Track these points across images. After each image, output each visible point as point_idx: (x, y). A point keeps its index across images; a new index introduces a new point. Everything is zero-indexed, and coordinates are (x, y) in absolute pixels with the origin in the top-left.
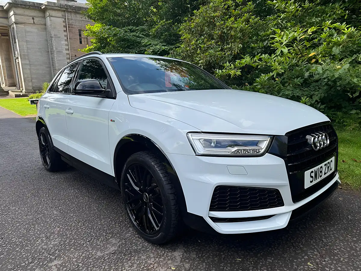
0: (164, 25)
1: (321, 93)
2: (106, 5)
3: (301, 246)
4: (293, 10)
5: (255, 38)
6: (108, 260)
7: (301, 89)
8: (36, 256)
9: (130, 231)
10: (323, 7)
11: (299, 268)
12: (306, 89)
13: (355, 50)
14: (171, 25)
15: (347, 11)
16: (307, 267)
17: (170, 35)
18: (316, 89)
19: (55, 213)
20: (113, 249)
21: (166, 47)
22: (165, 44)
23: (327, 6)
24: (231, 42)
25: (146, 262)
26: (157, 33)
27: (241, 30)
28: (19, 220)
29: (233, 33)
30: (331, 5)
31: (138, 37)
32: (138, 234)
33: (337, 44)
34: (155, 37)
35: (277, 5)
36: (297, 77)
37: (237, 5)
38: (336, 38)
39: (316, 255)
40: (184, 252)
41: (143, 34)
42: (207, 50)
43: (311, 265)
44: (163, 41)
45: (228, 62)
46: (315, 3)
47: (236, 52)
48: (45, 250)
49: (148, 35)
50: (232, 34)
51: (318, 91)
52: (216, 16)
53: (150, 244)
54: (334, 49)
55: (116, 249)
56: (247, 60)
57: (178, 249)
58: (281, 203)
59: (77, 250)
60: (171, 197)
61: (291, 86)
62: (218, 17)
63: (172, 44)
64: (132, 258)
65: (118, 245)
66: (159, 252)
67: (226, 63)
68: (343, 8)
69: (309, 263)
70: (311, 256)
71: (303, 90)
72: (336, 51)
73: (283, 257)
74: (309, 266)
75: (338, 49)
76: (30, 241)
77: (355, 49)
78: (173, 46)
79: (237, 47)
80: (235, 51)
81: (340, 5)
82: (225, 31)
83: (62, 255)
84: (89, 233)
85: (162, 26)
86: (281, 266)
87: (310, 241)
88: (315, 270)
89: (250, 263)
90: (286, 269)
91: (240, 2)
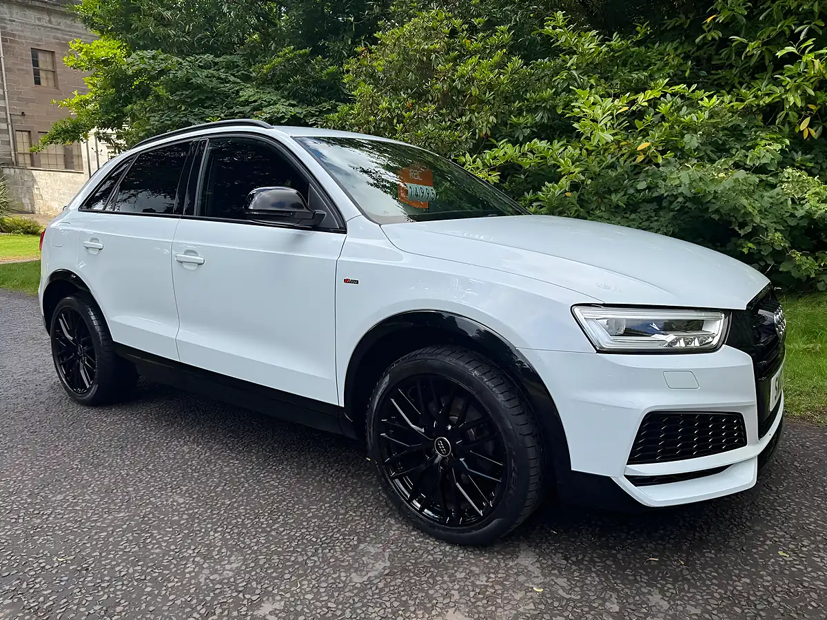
0: (292, 59)
1: (667, 226)
3: (748, 524)
4: (592, 50)
5: (517, 104)
6: (387, 590)
7: (624, 217)
8: (208, 599)
9: (390, 525)
10: (643, 49)
11: (769, 563)
12: (633, 216)
13: (721, 142)
14: (306, 59)
15: (690, 62)
16: (781, 559)
17: (306, 84)
18: (651, 217)
19: (181, 501)
20: (380, 566)
21: (298, 110)
22: (295, 102)
23: (650, 48)
24: (469, 110)
25: (473, 584)
26: (274, 75)
27: (490, 87)
28: (98, 524)
29: (474, 91)
30: (658, 47)
31: (226, 81)
32: (413, 530)
33: (690, 128)
34: (264, 83)
35: (563, 39)
36: (616, 191)
37: (473, 30)
38: (687, 117)
39: (783, 537)
40: (537, 556)
41: (234, 75)
42: (417, 123)
43: (785, 555)
44: (289, 93)
45: (468, 154)
46: (633, 41)
47: (484, 133)
48: (220, 582)
49: (247, 78)
50: (474, 94)
51: (657, 221)
52: (435, 51)
53: (456, 548)
54: (687, 137)
55: (388, 564)
56: (505, 151)
57: (521, 552)
59: (300, 576)
60: (529, 441)
61: (604, 209)
62: (438, 53)
63: (310, 104)
64: (438, 578)
65: (387, 555)
66: (487, 561)
67: (464, 155)
68: (680, 54)
69: (781, 553)
70: (777, 540)
71: (628, 218)
72: (692, 141)
73: (731, 547)
74: (785, 558)
75: (695, 138)
76: (166, 568)
77: (720, 139)
78: (314, 109)
79: (485, 121)
80: (481, 130)
81: (676, 49)
82: (458, 84)
83: (270, 589)
84: (299, 536)
85: (288, 60)
86: (737, 563)
87: (756, 512)
88: (798, 563)
89: (678, 563)
90: (748, 568)
91: (479, 23)
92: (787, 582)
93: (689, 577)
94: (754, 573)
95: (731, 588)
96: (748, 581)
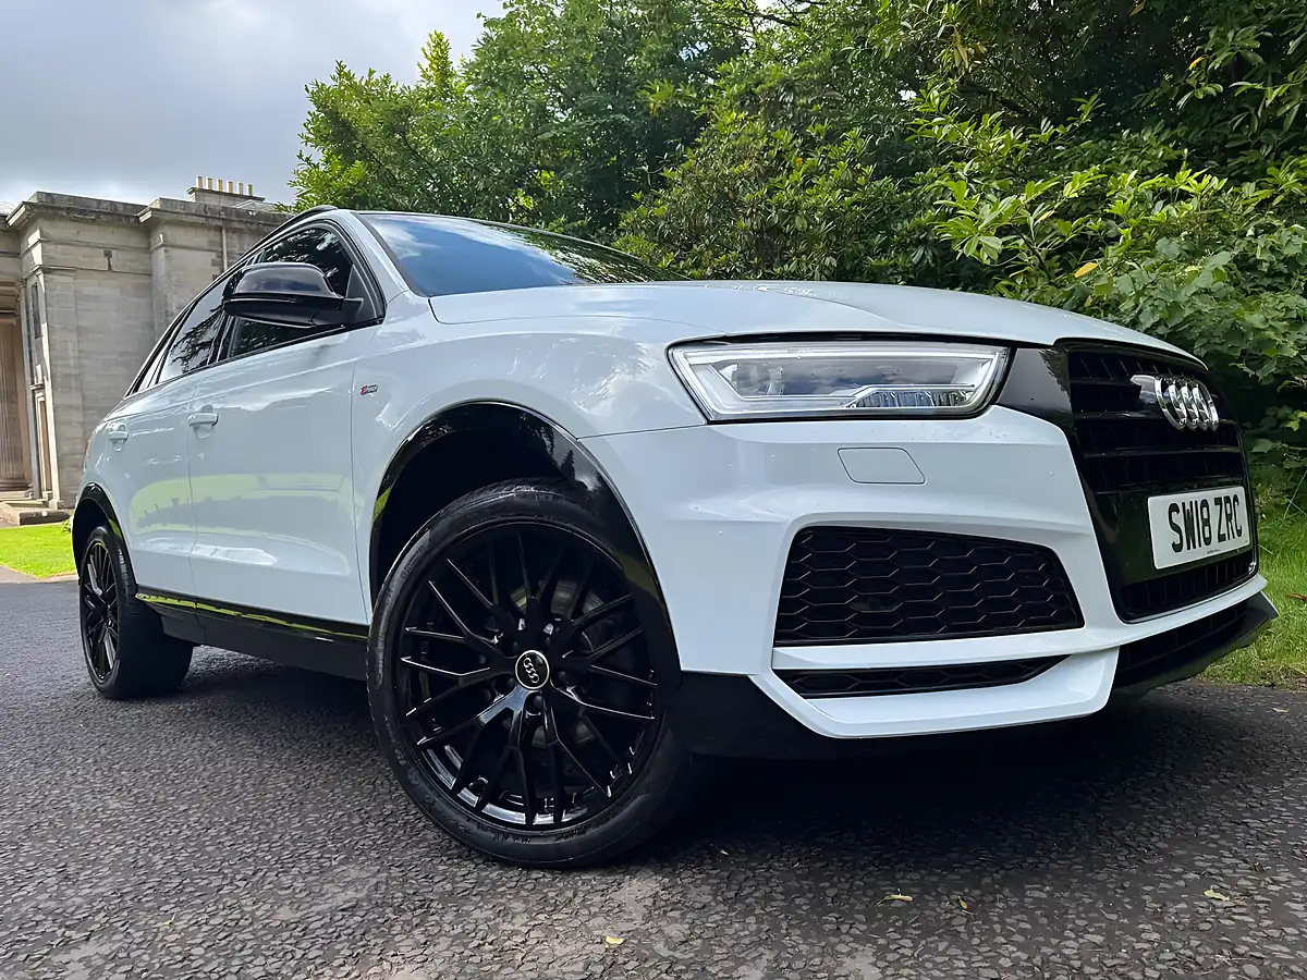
2: (362, 183)
4: (1003, 146)
5: (878, 240)
9: (423, 840)
11: (1172, 910)
16: (1204, 904)
20: (347, 896)
23: (1113, 140)
24: (796, 253)
25: (493, 929)
27: (830, 215)
29: (800, 223)
30: (1129, 136)
32: (458, 847)
37: (809, 145)
38: (1163, 212)
39: (1234, 867)
43: (1218, 896)
46: (1074, 127)
48: (49, 912)
50: (800, 226)
52: (741, 175)
53: (511, 874)
54: (1161, 243)
55: (362, 894)
58: (1068, 615)
59: (191, 907)
62: (747, 178)
64: (433, 918)
65: (374, 881)
66: (552, 894)
68: (1169, 140)
69: (1209, 894)
70: (1214, 871)
72: (1169, 248)
73: (1094, 881)
74: (1214, 902)
75: (1174, 245)
79: (817, 265)
81: (1159, 134)
82: (774, 217)
83: (119, 924)
84: (247, 853)
86: (1091, 908)
87: (1193, 827)
88: (1243, 910)
89: (953, 907)
90: (1114, 917)
91: (818, 134)
92: (1194, 943)
93: (961, 929)
94: (1122, 927)
95: (1049, 951)
96: (1098, 939)
